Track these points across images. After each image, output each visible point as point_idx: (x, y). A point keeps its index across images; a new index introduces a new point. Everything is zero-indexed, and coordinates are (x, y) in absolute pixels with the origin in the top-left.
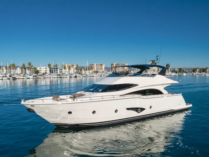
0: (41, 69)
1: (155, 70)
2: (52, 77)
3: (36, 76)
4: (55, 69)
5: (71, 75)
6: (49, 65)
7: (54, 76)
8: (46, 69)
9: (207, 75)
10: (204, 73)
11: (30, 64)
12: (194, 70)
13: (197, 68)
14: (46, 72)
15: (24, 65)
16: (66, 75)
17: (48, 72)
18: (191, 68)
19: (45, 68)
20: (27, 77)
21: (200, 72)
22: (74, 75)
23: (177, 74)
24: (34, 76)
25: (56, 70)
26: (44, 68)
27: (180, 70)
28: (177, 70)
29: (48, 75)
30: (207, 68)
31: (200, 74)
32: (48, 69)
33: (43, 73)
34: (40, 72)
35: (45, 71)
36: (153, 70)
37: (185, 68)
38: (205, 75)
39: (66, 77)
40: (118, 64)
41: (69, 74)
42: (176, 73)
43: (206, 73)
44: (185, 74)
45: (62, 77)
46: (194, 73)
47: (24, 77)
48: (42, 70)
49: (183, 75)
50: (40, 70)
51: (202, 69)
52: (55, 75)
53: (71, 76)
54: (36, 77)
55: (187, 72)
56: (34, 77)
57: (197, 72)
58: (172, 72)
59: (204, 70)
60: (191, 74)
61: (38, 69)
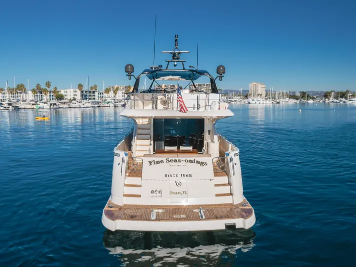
0: (67, 92)
1: (261, 95)
2: (82, 106)
3: (55, 104)
4: (90, 92)
5: (117, 102)
6: (80, 86)
7: (86, 104)
8: (75, 93)
9: (348, 103)
10: (344, 100)
11: (48, 84)
12: (327, 95)
13: (332, 91)
14: (76, 97)
15: (38, 86)
16: (108, 103)
17: (79, 97)
18: (322, 92)
19: (74, 91)
20: (39, 106)
21: (336, 97)
22: (123, 103)
23: (298, 102)
24: (51, 104)
25: (92, 94)
26: (72, 90)
27: (303, 95)
28: (298, 94)
29: (76, 103)
30: (348, 92)
31: (336, 101)
32: (79, 93)
33: (70, 100)
34: (65, 97)
35: (74, 95)
36: (259, 95)
37: (312, 92)
38: (345, 102)
39: (108, 105)
40: (201, 85)
41: (113, 101)
42: (297, 99)
43: (347, 99)
44: (311, 101)
45: (101, 105)
46: (327, 99)
47: (34, 106)
48: (68, 94)
49: (308, 103)
50: (66, 94)
51: (340, 92)
52: (89, 103)
53: (116, 104)
54: (55, 106)
55: (314, 98)
56: (52, 107)
57: (331, 98)
58: (290, 98)
59: (343, 95)
60: (321, 101)
61: (62, 92)
